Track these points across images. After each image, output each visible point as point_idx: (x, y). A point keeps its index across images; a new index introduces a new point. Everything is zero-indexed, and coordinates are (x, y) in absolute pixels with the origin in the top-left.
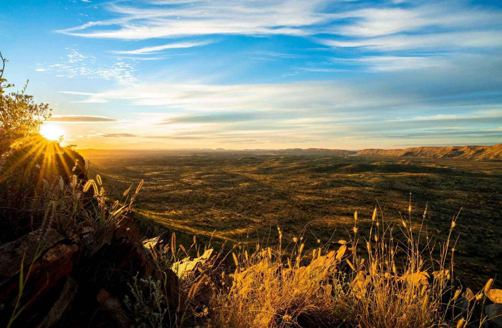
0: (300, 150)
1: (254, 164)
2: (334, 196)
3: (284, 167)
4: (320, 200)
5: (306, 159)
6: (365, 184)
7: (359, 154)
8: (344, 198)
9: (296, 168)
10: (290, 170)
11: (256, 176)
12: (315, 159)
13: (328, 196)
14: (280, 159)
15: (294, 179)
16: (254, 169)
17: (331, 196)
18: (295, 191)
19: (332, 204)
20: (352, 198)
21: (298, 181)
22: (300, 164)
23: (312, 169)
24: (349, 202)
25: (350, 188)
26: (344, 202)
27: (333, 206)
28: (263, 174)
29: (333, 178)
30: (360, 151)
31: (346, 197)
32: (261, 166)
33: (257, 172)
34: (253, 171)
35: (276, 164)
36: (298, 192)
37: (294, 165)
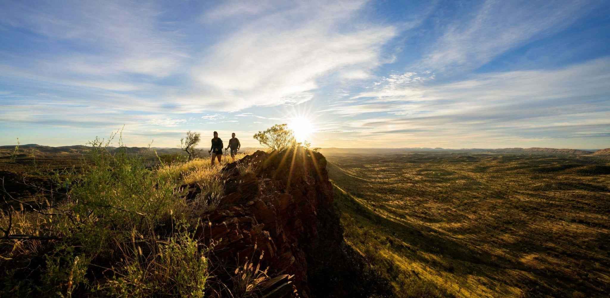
0: (521, 149)
1: (471, 163)
2: (561, 199)
3: (503, 166)
4: (544, 203)
5: (528, 159)
6: (605, 189)
7: (597, 153)
8: (574, 202)
9: (516, 168)
10: (508, 169)
11: (473, 174)
12: (537, 159)
13: (553, 198)
14: (498, 158)
15: (513, 179)
16: (470, 167)
17: (557, 199)
18: (514, 192)
19: (560, 208)
20: (586, 204)
21: (518, 181)
22: (521, 164)
23: (534, 170)
24: (583, 208)
25: (584, 192)
26: (573, 207)
27: (559, 210)
28: (479, 172)
29: (561, 180)
30: (599, 150)
31: (578, 202)
32: (478, 164)
33: (473, 171)
34: (470, 169)
35: (494, 163)
36: (517, 192)
37: (513, 164)
